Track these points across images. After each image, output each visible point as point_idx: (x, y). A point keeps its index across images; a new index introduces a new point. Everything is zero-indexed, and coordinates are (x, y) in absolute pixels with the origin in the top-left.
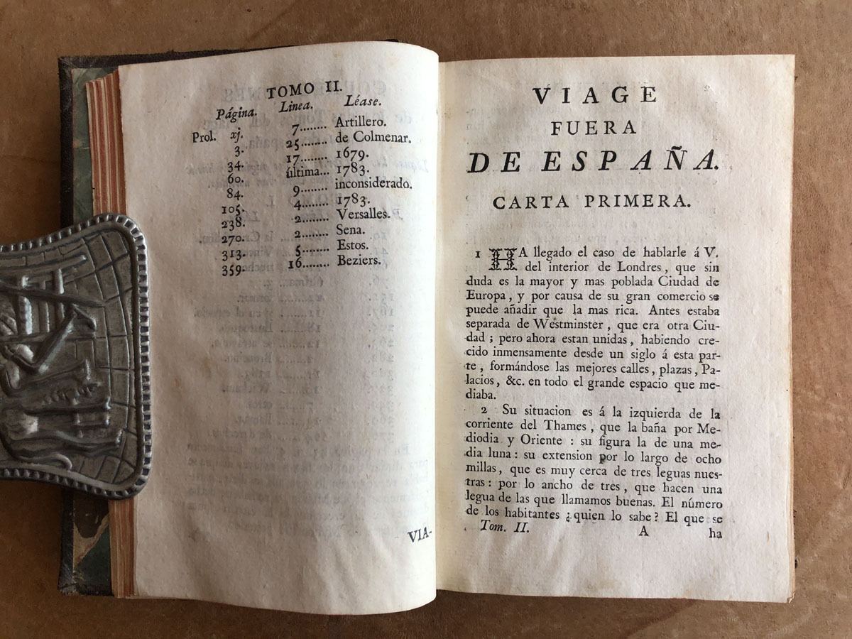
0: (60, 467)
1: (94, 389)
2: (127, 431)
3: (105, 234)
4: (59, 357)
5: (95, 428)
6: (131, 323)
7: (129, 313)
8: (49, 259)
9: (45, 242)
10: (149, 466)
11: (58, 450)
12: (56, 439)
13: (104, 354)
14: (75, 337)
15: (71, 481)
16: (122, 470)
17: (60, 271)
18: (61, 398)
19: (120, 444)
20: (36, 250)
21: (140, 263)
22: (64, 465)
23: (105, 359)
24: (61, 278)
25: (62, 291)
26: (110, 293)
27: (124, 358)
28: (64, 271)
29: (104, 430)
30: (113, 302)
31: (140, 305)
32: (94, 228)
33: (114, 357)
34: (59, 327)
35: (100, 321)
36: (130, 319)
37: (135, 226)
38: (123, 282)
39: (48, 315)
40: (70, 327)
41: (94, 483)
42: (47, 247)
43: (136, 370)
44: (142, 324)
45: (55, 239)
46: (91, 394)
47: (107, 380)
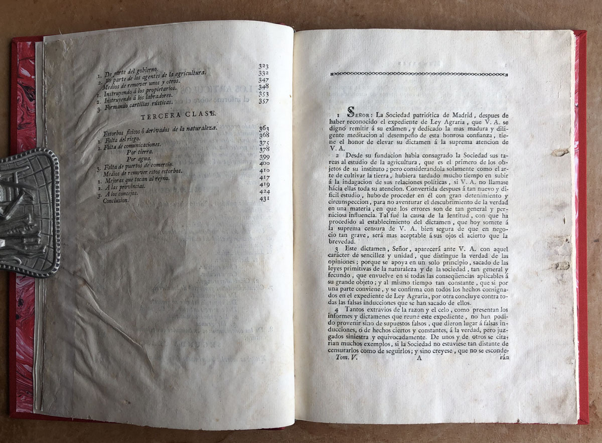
0: (15, 263)
1: (33, 227)
2: (49, 247)
3: (38, 157)
4: (16, 213)
5: (33, 245)
6: (51, 198)
7: (50, 193)
8: (11, 167)
9: (9, 160)
10: (59, 263)
11: (14, 255)
12: (14, 249)
13: (38, 211)
14: (24, 203)
15: (21, 270)
16: (46, 264)
17: (16, 173)
18: (16, 231)
19: (45, 252)
20: (5, 163)
21: (56, 170)
22: (18, 262)
23: (38, 214)
24: (17, 176)
25: (17, 182)
26: (41, 184)
27: (48, 213)
28: (18, 173)
29: (37, 246)
30: (43, 188)
31: (56, 190)
32: (33, 154)
33: (43, 213)
34: (16, 199)
35: (36, 196)
36: (51, 196)
37: (53, 154)
38: (48, 179)
39: (10, 193)
40: (22, 198)
41: (31, 270)
42: (10, 162)
43: (54, 219)
44: (57, 198)
45: (14, 158)
46: (31, 229)
47: (39, 223)
